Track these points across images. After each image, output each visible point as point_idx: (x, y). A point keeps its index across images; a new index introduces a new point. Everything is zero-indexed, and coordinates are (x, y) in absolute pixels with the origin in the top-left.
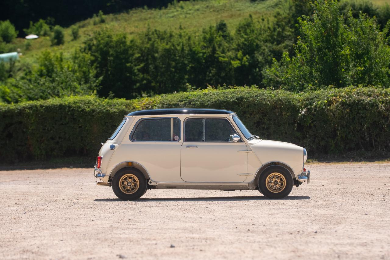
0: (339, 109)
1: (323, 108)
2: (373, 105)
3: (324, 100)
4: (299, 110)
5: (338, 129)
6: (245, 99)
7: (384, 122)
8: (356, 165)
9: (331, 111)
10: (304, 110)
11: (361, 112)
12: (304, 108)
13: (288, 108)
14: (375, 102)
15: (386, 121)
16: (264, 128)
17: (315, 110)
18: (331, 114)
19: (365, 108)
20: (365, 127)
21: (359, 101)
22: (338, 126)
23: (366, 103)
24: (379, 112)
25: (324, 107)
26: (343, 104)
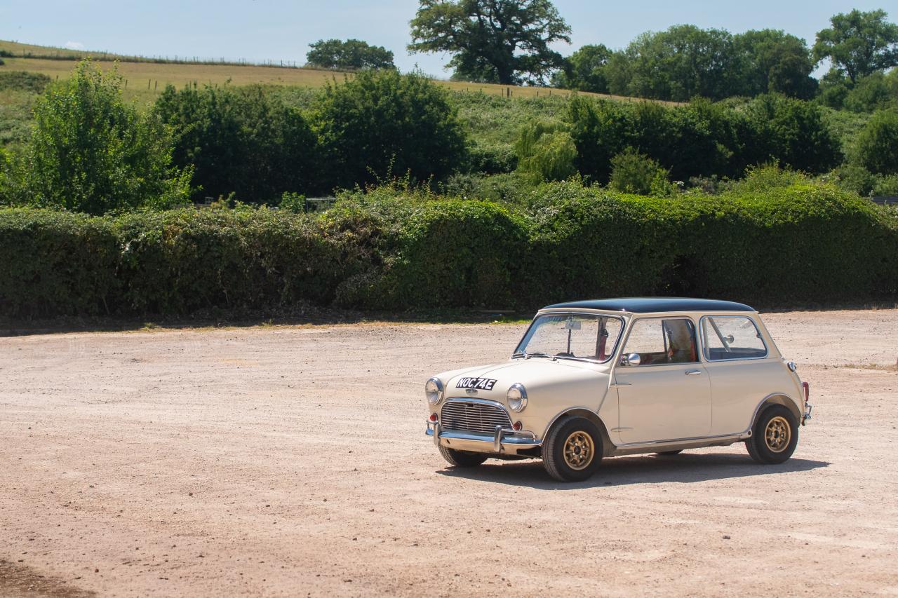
0: (180, 244)
1: (156, 243)
2: (233, 239)
3: (157, 229)
4: (119, 245)
5: (177, 275)
6: (41, 226)
7: (244, 265)
8: (222, 332)
9: (170, 247)
10: (128, 245)
11: (215, 249)
12: (126, 242)
13: (105, 242)
14: (235, 235)
15: (248, 265)
16: (68, 272)
17: (145, 245)
18: (170, 251)
19: (219, 244)
20: (219, 272)
21: (211, 231)
22: (177, 269)
23: (223, 236)
24: (241, 250)
25: (158, 241)
26: (186, 236)
